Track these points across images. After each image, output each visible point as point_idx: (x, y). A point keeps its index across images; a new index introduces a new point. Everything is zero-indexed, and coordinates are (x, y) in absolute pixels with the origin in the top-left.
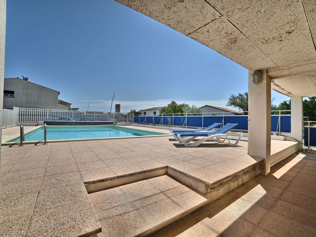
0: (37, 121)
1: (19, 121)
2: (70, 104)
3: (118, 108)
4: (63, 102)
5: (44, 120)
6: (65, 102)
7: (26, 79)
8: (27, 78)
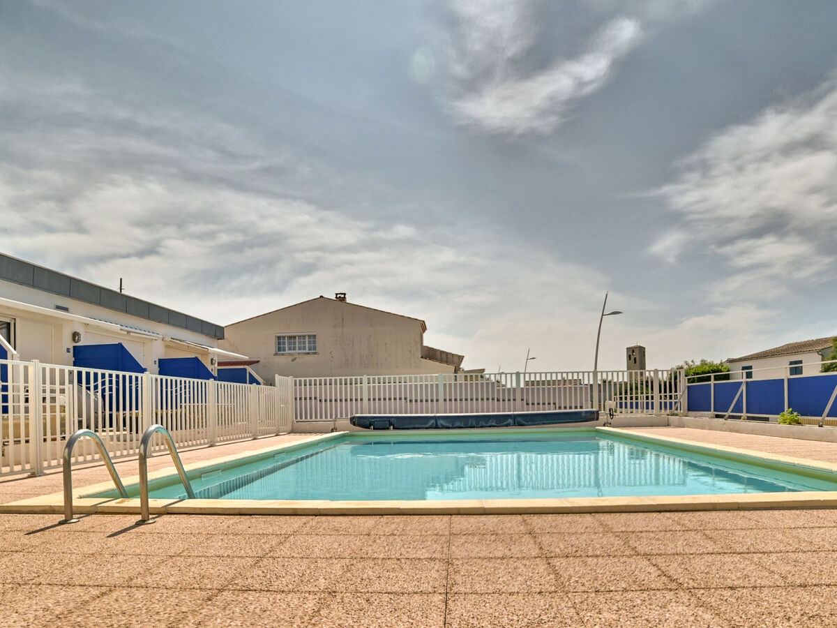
0: (334, 417)
1: (296, 418)
2: (461, 358)
3: (635, 362)
4: (438, 353)
5: (352, 413)
6: (445, 352)
7: (341, 298)
8: (345, 294)
